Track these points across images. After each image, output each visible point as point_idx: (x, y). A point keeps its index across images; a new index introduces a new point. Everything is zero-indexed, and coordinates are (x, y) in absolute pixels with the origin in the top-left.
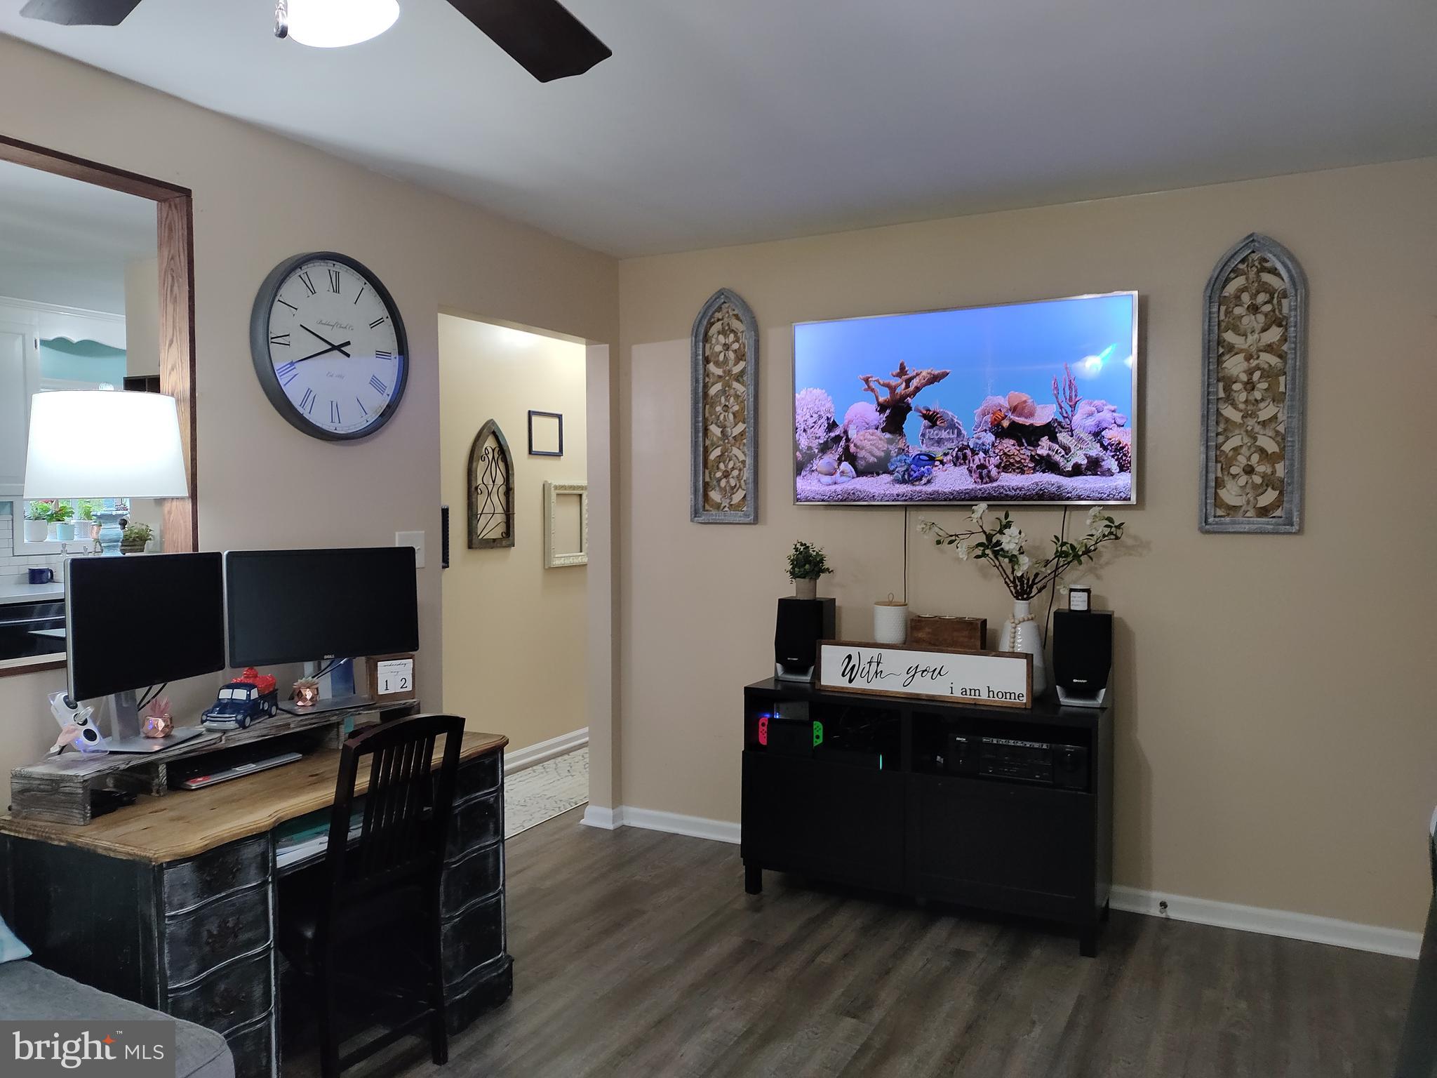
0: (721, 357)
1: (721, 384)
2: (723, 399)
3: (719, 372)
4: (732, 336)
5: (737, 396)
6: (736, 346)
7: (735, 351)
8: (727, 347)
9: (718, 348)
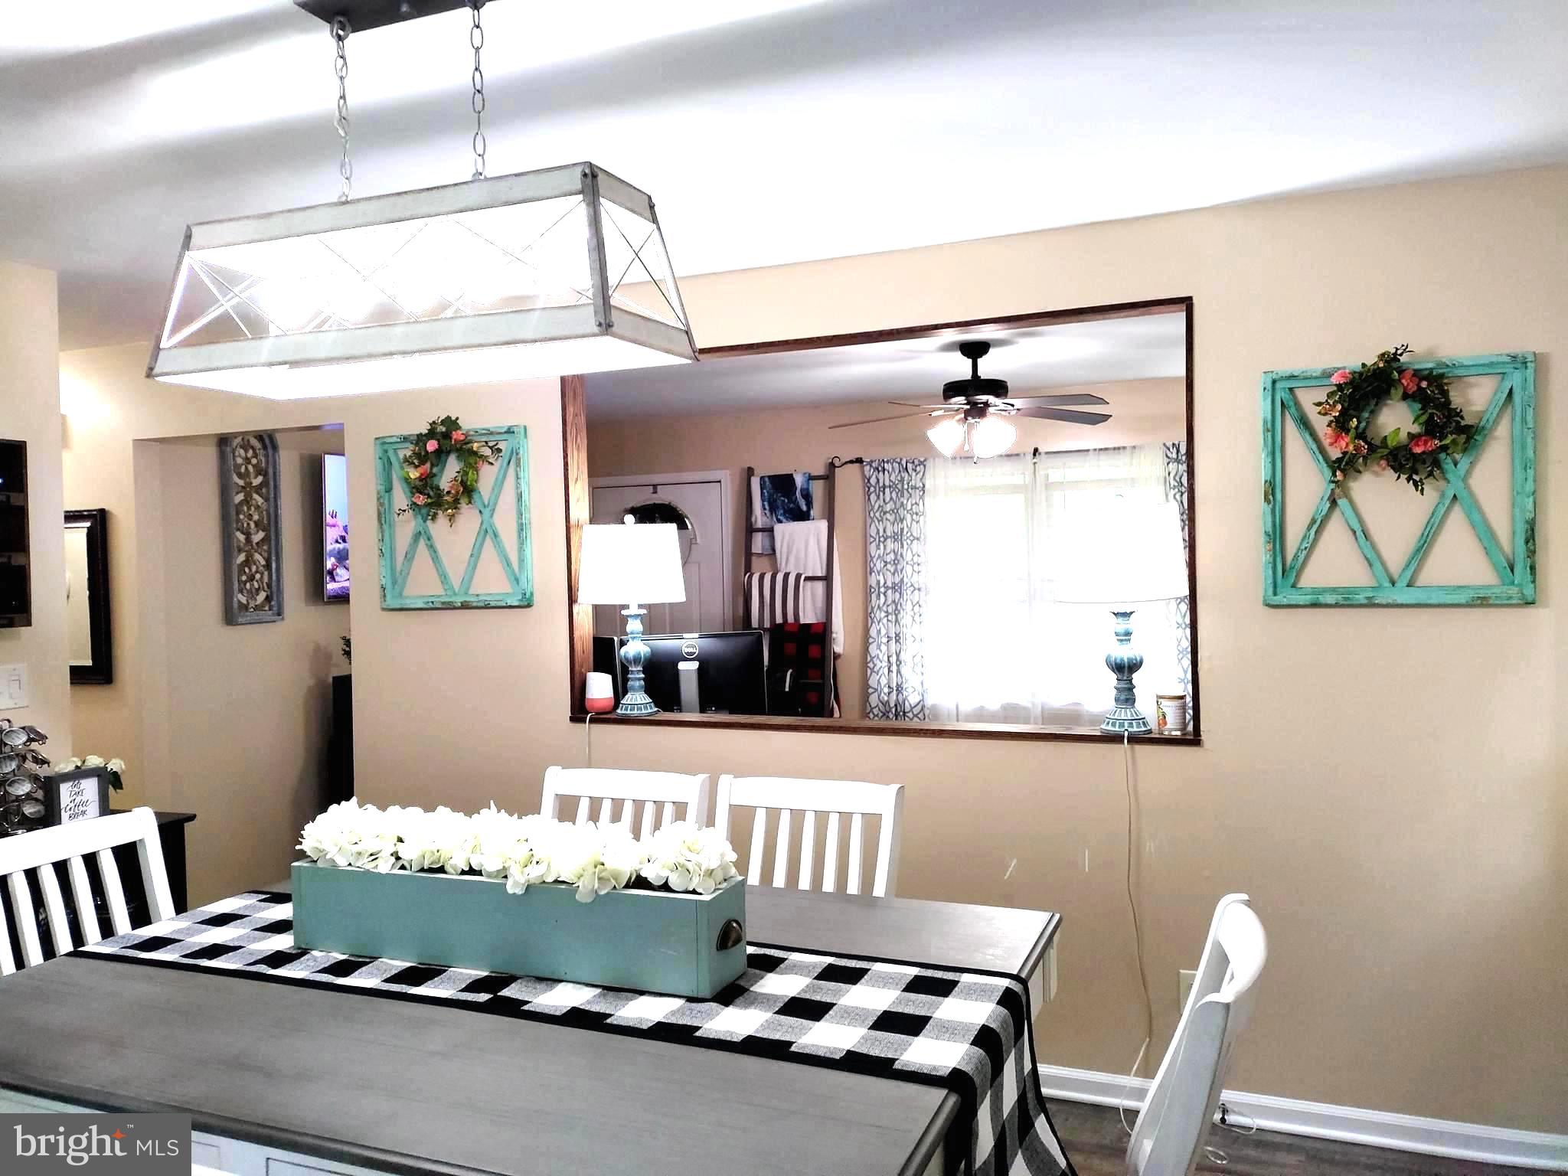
0: (243, 469)
1: (243, 494)
2: (245, 508)
3: (241, 483)
4: (251, 452)
5: (258, 507)
6: (254, 461)
7: (254, 466)
8: (248, 460)
9: (239, 461)
